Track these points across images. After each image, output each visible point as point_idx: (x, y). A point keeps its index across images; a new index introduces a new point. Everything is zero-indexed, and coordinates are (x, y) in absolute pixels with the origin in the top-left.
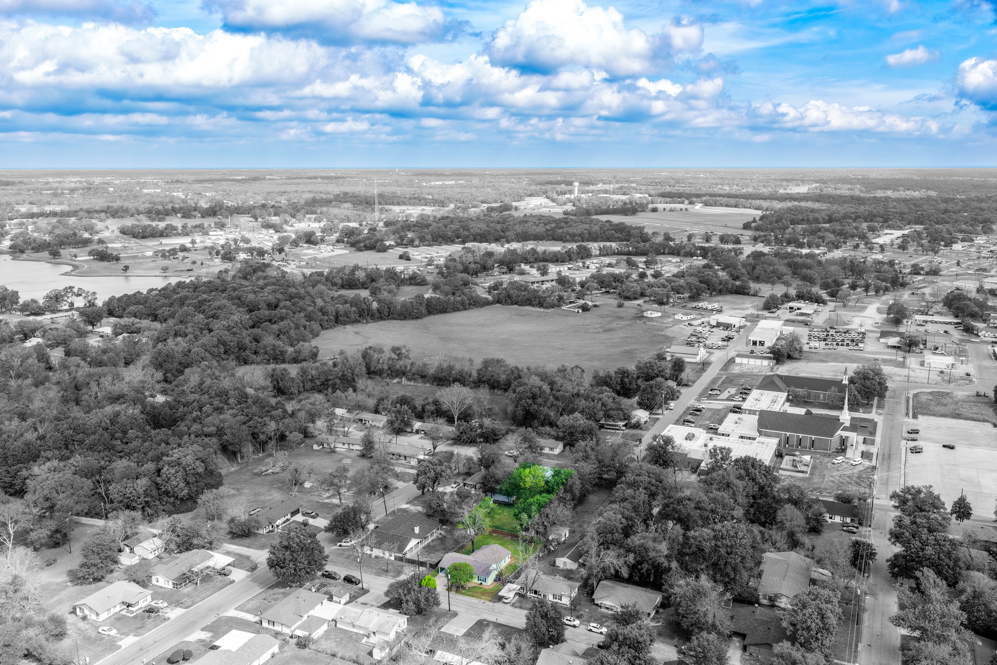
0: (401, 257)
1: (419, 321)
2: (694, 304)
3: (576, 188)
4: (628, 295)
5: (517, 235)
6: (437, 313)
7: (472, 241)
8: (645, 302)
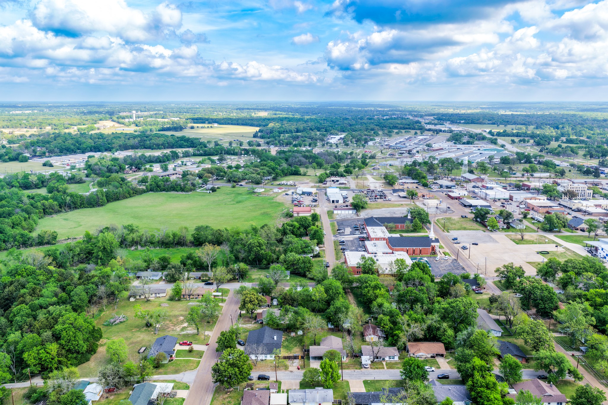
0: (45, 165)
1: (104, 207)
2: (277, 182)
3: (134, 115)
4: (235, 179)
5: (120, 146)
6: (113, 201)
7: (89, 152)
8: (246, 183)
